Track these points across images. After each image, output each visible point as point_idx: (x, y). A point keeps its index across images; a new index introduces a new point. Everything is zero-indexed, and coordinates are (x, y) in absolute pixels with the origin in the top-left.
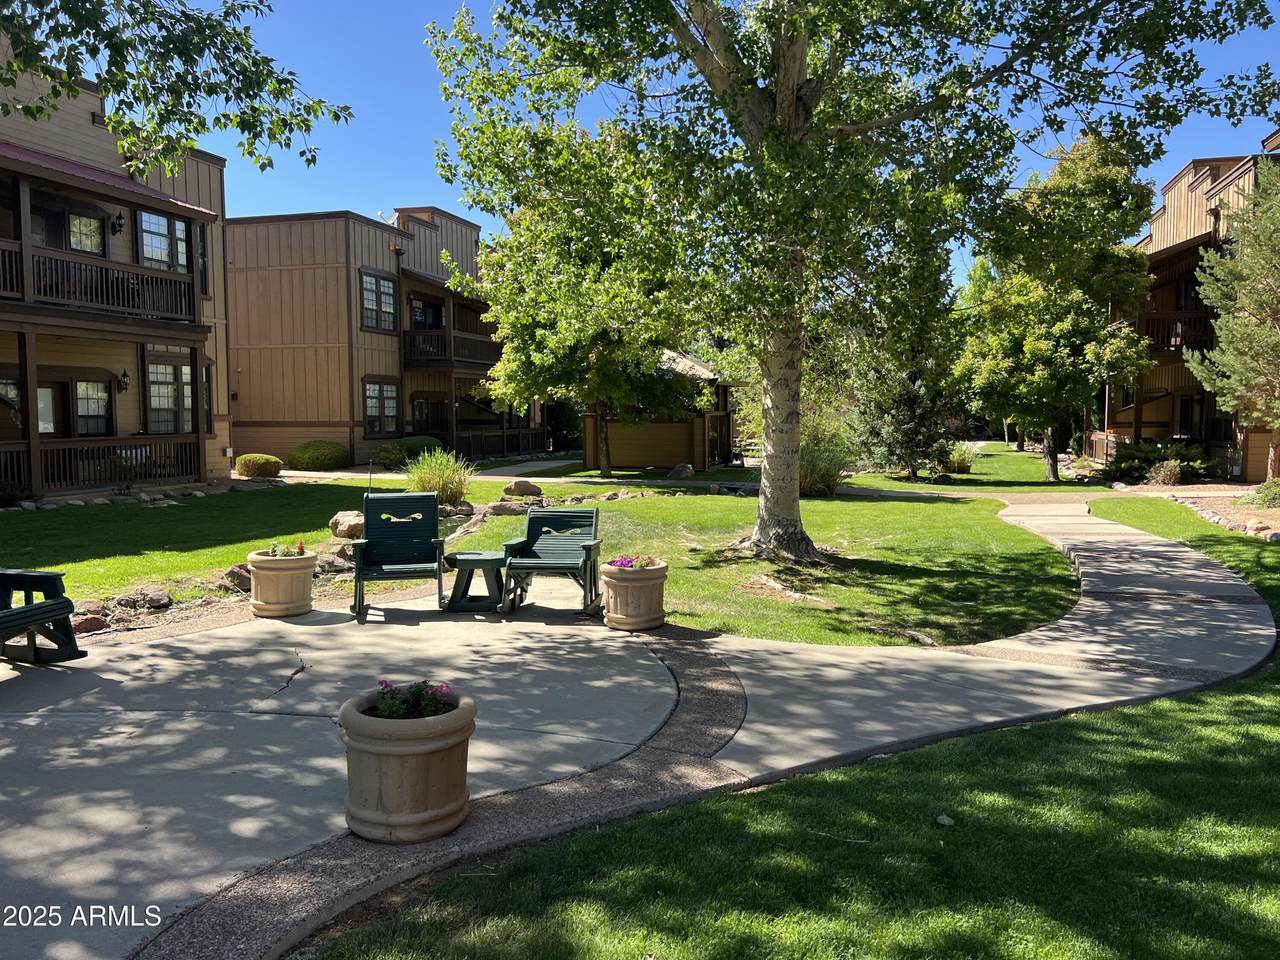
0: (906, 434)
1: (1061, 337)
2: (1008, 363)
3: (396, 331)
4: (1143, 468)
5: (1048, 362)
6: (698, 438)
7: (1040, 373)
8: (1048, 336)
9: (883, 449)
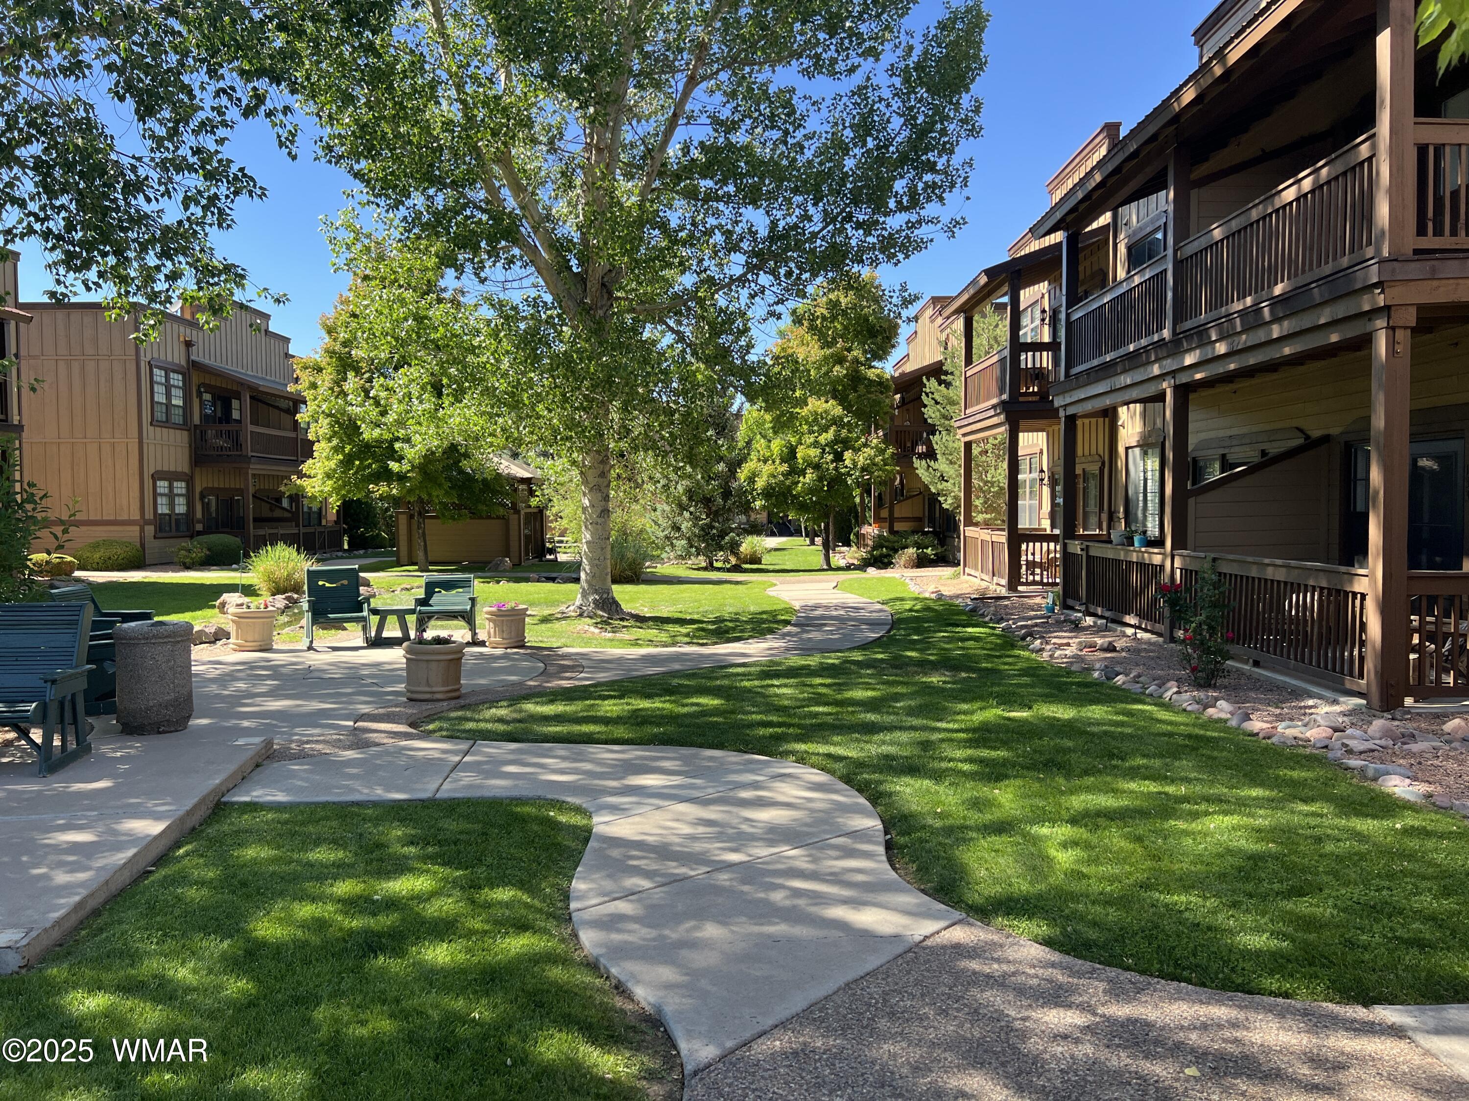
0: (702, 529)
1: (826, 445)
2: (785, 467)
3: (186, 425)
4: (890, 556)
5: (817, 467)
6: (514, 533)
7: (810, 476)
8: (816, 444)
9: (684, 542)
